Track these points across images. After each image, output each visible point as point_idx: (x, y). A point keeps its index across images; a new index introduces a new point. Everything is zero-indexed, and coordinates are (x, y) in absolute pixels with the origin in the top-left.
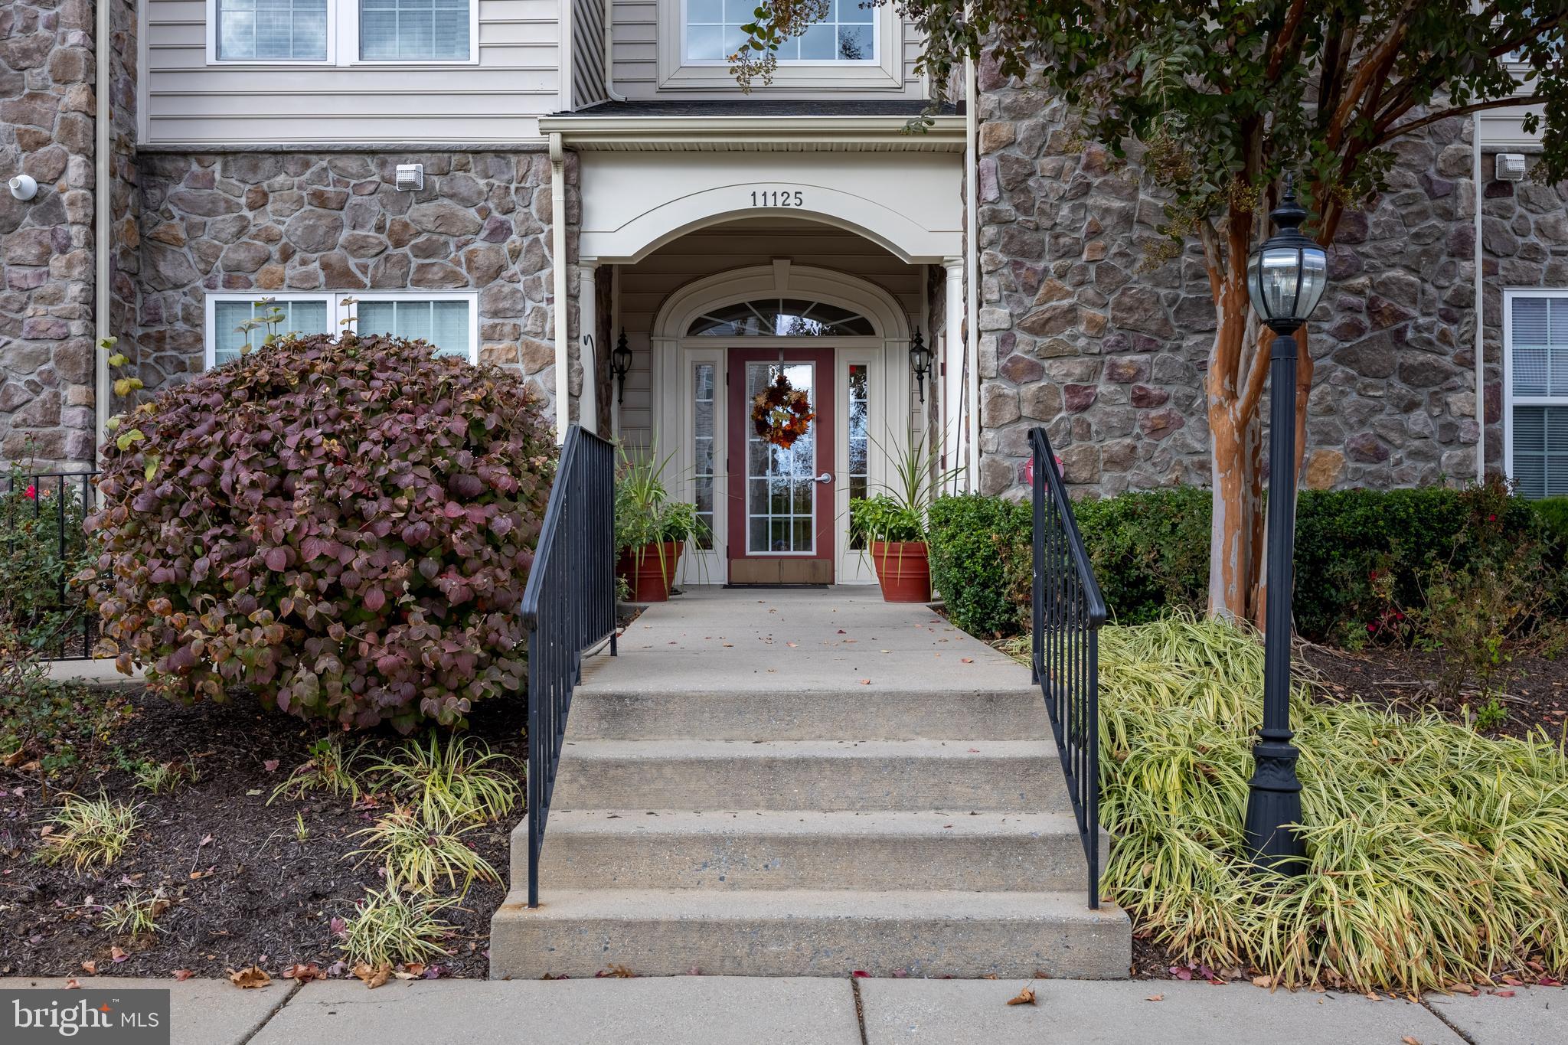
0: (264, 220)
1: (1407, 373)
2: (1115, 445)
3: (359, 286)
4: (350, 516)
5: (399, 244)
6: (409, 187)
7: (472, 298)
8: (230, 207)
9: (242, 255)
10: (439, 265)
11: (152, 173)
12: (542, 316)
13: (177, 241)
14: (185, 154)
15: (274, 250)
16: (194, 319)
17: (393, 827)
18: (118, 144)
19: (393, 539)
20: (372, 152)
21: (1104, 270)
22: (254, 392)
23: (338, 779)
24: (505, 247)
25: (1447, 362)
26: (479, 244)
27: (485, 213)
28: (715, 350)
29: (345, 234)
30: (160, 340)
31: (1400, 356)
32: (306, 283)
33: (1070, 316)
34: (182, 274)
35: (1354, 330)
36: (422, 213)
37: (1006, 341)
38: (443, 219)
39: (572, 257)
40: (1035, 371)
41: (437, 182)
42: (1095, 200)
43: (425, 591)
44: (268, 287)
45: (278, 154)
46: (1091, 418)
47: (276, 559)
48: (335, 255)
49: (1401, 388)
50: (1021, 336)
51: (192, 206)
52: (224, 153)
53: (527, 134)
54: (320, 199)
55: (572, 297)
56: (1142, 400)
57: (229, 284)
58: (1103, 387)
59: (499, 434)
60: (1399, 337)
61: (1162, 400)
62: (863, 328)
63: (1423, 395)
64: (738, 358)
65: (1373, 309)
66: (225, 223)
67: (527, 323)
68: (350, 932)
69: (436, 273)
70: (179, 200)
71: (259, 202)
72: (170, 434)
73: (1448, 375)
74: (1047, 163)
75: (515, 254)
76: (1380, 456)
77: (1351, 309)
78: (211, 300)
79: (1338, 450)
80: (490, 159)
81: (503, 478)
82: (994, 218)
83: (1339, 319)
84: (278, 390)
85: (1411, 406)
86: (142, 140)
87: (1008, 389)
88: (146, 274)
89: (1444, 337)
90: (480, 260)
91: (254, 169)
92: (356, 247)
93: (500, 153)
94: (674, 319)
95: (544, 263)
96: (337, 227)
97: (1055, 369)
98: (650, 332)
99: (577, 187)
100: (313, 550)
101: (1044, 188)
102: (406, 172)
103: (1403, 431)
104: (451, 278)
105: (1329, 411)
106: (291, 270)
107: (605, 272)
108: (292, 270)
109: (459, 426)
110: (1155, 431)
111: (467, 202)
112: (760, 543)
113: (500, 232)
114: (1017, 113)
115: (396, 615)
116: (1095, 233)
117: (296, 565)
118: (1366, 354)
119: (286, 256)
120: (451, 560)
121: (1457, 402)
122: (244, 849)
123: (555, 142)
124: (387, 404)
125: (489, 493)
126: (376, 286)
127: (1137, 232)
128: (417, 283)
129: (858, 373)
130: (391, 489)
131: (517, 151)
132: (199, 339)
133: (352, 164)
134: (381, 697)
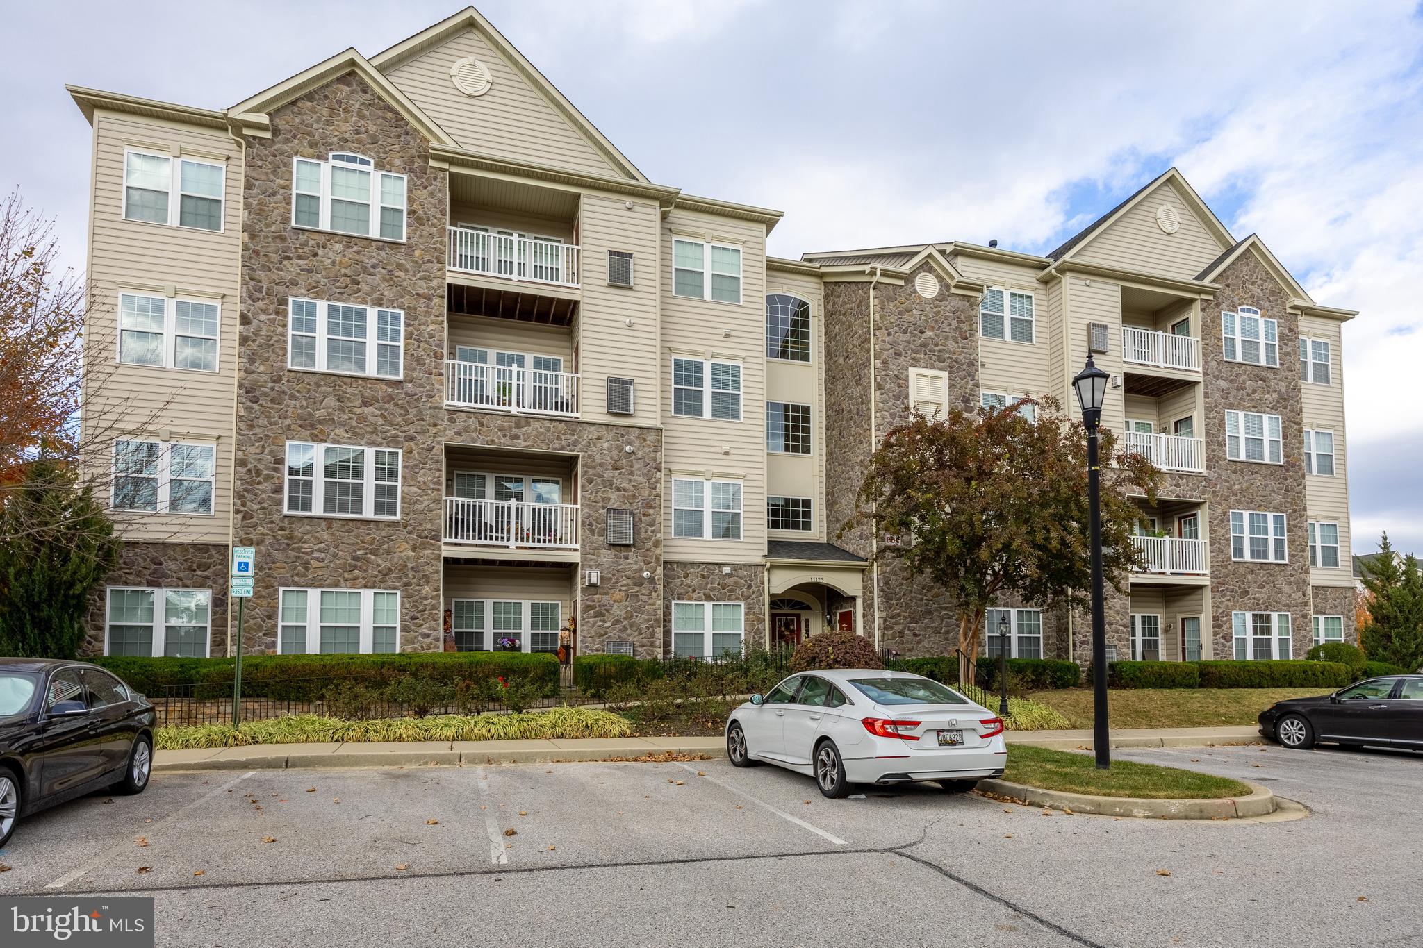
0: (688, 581)
2: (910, 646)
3: (713, 600)
5: (724, 589)
6: (726, 574)
7: (743, 604)
8: (679, 577)
9: (682, 591)
10: (734, 595)
11: (669, 568)
14: (667, 563)
15: (690, 589)
16: (669, 608)
20: (717, 564)
21: (906, 604)
24: (752, 590)
26: (744, 590)
27: (746, 581)
29: (709, 586)
30: (667, 614)
32: (699, 599)
33: (899, 615)
36: (728, 580)
37: (885, 621)
38: (736, 583)
39: (769, 592)
40: (892, 628)
41: (734, 572)
42: (904, 587)
44: (689, 600)
45: (692, 563)
46: (904, 639)
48: (707, 591)
51: (668, 577)
52: (678, 563)
53: (757, 560)
54: (703, 576)
55: (768, 604)
56: (915, 635)
57: (678, 599)
58: (906, 632)
62: (808, 608)
66: (678, 582)
67: (757, 611)
69: (733, 597)
70: (674, 575)
71: (686, 576)
74: (894, 577)
75: (754, 592)
80: (748, 568)
82: (882, 590)
86: (667, 559)
87: (886, 632)
88: (666, 595)
90: (745, 594)
91: (685, 567)
92: (713, 589)
93: (750, 566)
96: (707, 584)
97: (896, 627)
99: (770, 575)
101: (893, 583)
102: (727, 570)
104: (737, 599)
108: (695, 595)
110: (918, 643)
111: (741, 578)
113: (750, 587)
114: (887, 565)
116: (904, 595)
119: (694, 591)
123: (764, 563)
126: (718, 600)
127: (913, 595)
128: (729, 599)
129: (807, 622)
131: (754, 565)
132: (671, 613)
133: (712, 567)
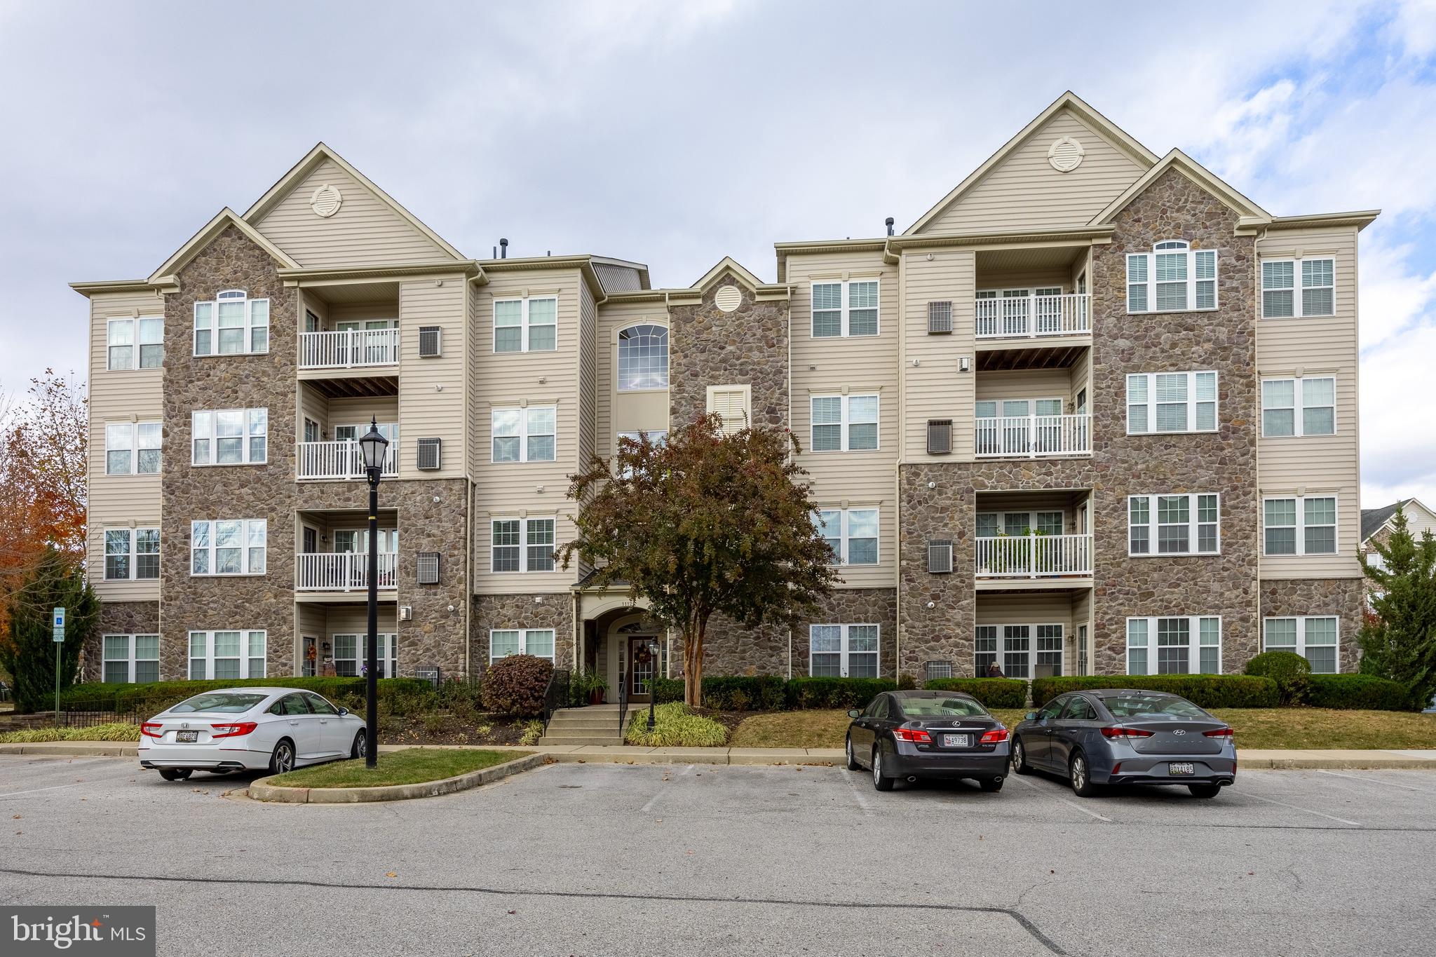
0: (504, 612)
1: (771, 648)
3: (527, 627)
4: (521, 684)
5: (536, 617)
6: (539, 603)
7: (554, 630)
8: (496, 608)
9: (499, 620)
10: (545, 622)
11: (477, 600)
12: (571, 634)
13: (484, 617)
14: (485, 596)
15: (506, 619)
16: (487, 636)
17: (527, 729)
18: (471, 595)
19: (527, 688)
20: (530, 595)
22: (507, 665)
23: (519, 725)
24: (562, 618)
25: (781, 645)
26: (555, 617)
27: (557, 609)
28: (625, 637)
29: (523, 615)
30: (479, 642)
31: (770, 644)
32: (514, 627)
34: (484, 625)
35: (758, 638)
36: (540, 609)
38: (547, 611)
39: (578, 620)
41: (545, 601)
43: (532, 695)
44: (505, 628)
45: (507, 595)
47: (511, 691)
48: (521, 620)
49: (770, 651)
50: (679, 640)
51: (487, 608)
52: (495, 595)
53: (566, 589)
54: (517, 606)
55: (578, 630)
56: (708, 655)
57: (496, 627)
59: (545, 671)
60: (769, 639)
61: (712, 655)
63: (775, 653)
64: (631, 639)
65: (763, 633)
66: (494, 612)
67: (567, 636)
68: (520, 741)
69: (545, 624)
70: (484, 607)
71: (503, 607)
72: (495, 672)
73: (781, 648)
75: (564, 619)
76: (764, 668)
77: (759, 633)
78: (491, 631)
79: (754, 667)
80: (558, 596)
81: (545, 678)
83: (755, 635)
84: (511, 665)
85: (772, 656)
86: (475, 593)
87: (676, 653)
88: (476, 625)
89: (780, 639)
90: (556, 621)
91: (502, 599)
92: (526, 618)
93: (560, 594)
94: (613, 628)
95: (571, 621)
96: (521, 613)
98: (606, 632)
99: (579, 602)
100: (516, 689)
102: (538, 600)
103: (770, 662)
104: (549, 625)
105: (752, 657)
106: (510, 624)
107: (588, 623)
109: (538, 670)
110: (710, 663)
111: (553, 607)
112: (637, 691)
113: (560, 614)
115: (528, 698)
117: (514, 691)
118: (762, 643)
119: (509, 620)
120: (536, 691)
121: (783, 655)
122: (506, 732)
123: (573, 592)
124: (527, 667)
125: (543, 681)
126: (530, 628)
130: (527, 680)
131: (564, 594)
132: (488, 641)
133: (525, 598)
134: (526, 711)
